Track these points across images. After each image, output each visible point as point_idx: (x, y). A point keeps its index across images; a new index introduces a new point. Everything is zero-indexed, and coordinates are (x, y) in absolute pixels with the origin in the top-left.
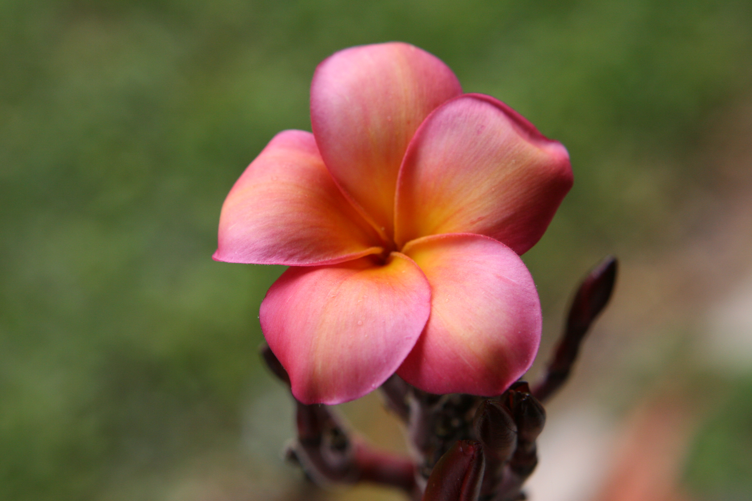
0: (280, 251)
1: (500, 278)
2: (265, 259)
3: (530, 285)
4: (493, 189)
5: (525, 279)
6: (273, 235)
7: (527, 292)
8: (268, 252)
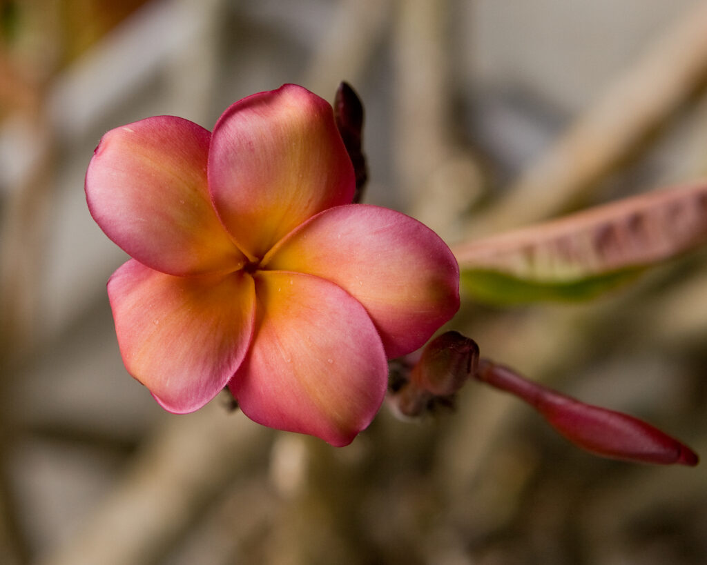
0: (220, 366)
1: (377, 232)
2: (219, 384)
3: (401, 217)
4: (301, 176)
5: (394, 216)
6: (205, 362)
7: (405, 223)
8: (215, 376)
